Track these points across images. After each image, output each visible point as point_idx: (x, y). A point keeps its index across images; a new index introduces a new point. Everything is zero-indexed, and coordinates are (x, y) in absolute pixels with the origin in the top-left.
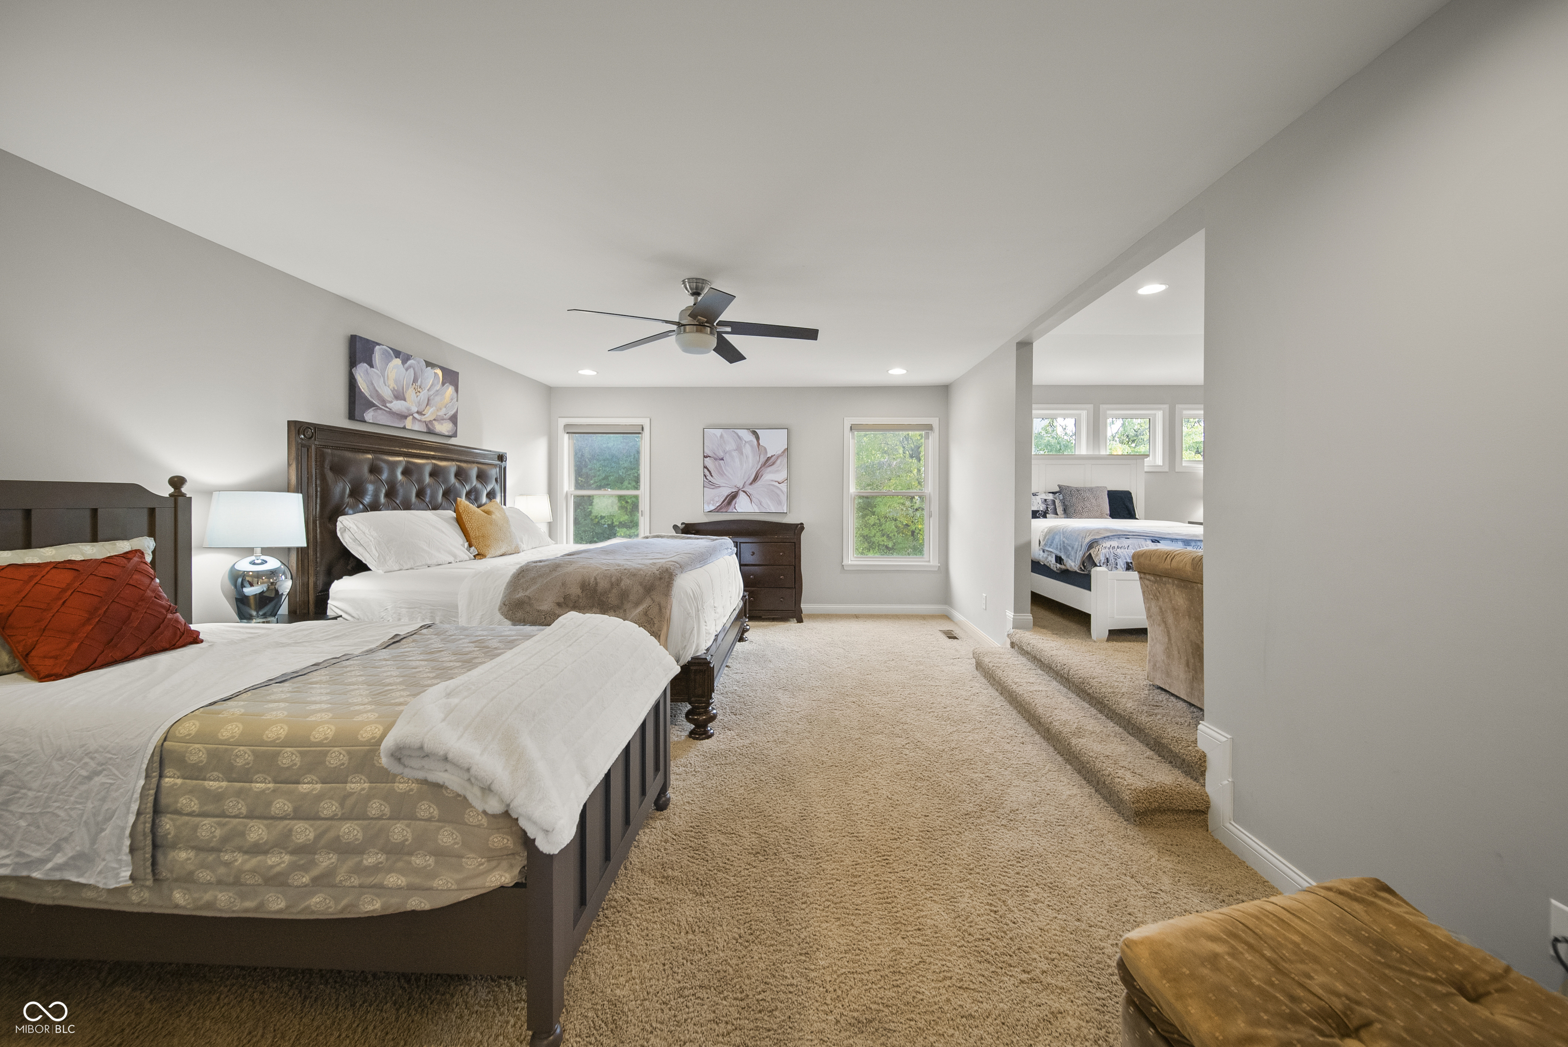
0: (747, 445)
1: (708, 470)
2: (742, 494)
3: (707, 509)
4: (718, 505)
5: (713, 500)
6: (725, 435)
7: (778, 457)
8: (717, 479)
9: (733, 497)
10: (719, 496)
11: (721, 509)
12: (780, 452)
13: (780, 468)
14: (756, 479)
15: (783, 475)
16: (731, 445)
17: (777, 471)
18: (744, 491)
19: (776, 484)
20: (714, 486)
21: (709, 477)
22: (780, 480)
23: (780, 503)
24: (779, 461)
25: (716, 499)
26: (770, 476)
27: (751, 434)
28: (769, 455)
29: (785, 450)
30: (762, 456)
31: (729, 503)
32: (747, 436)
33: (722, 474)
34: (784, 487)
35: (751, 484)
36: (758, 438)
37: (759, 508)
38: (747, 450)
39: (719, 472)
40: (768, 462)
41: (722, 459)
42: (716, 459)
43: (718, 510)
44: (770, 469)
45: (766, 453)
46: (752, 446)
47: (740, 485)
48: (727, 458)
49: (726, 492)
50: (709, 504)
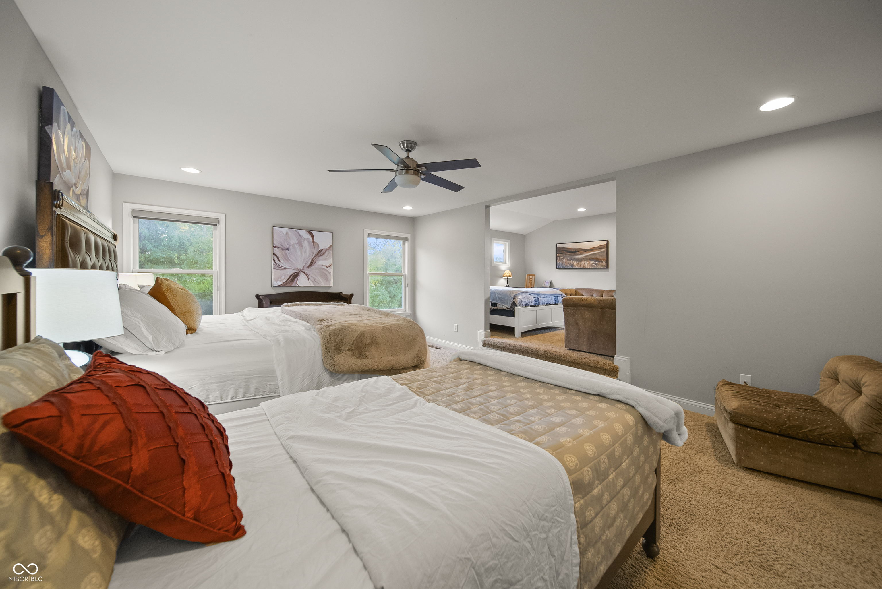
0: (306, 241)
1: (277, 257)
2: (302, 274)
3: (276, 284)
4: (284, 281)
5: (280, 278)
6: (290, 233)
7: (326, 250)
8: (283, 264)
9: (295, 276)
10: (285, 276)
11: (286, 284)
12: (327, 247)
13: (327, 257)
14: (311, 264)
15: (329, 262)
16: (294, 240)
17: (325, 259)
18: (303, 272)
19: (325, 268)
20: (281, 268)
21: (277, 262)
22: (327, 265)
23: (327, 280)
24: (327, 253)
25: (283, 277)
26: (321, 262)
27: (308, 234)
28: (320, 249)
29: (330, 246)
30: (316, 249)
31: (293, 280)
32: (305, 235)
33: (287, 260)
34: (330, 269)
35: (308, 267)
36: (313, 237)
37: (314, 283)
38: (306, 244)
39: (285, 258)
40: (320, 253)
41: (287, 249)
42: (282, 249)
43: (284, 285)
44: (321, 258)
45: (318, 246)
46: (309, 242)
47: (301, 267)
48: (291, 248)
49: (290, 272)
50: (277, 281)
